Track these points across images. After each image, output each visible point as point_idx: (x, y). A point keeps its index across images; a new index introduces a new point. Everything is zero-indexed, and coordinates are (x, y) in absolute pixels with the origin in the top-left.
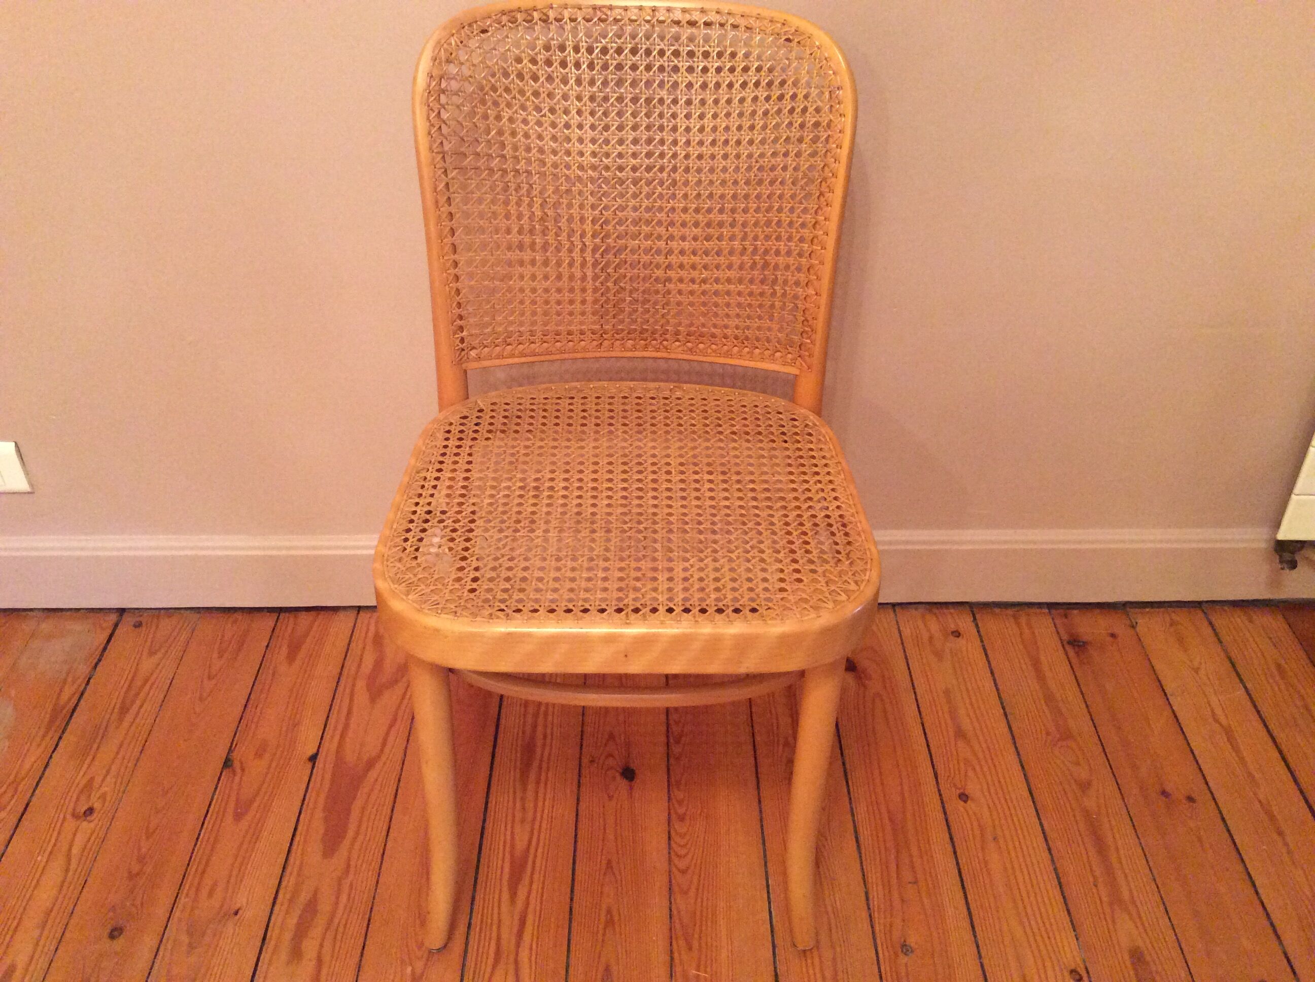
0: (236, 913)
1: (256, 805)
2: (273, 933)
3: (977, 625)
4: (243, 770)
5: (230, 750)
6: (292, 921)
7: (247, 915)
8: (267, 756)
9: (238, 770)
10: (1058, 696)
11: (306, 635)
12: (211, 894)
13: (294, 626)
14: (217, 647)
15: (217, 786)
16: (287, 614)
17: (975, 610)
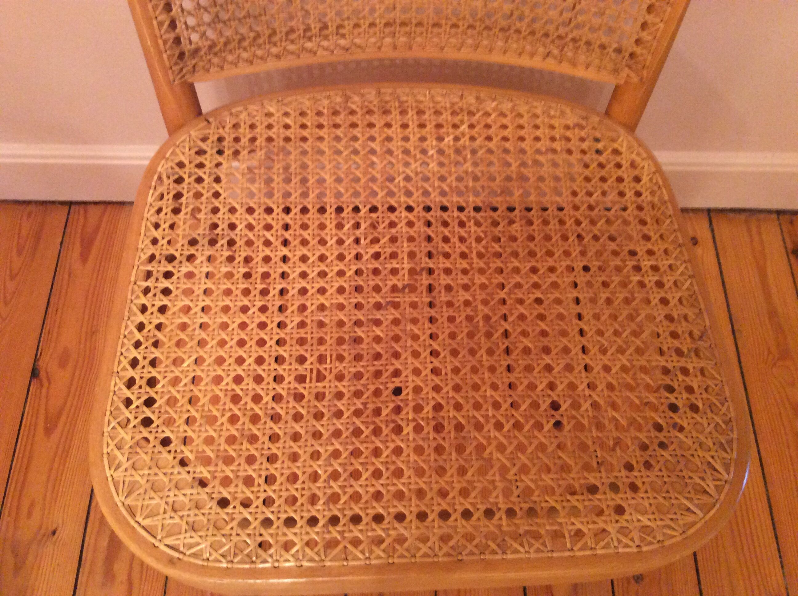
0: (54, 533)
1: (63, 418)
2: (88, 555)
3: (712, 231)
4: (49, 380)
5: (36, 360)
6: (104, 542)
7: (63, 534)
8: (70, 365)
9: (45, 382)
10: (780, 310)
11: (97, 230)
12: (30, 514)
13: (86, 218)
14: (15, 243)
15: (27, 398)
16: (77, 207)
17: (712, 214)
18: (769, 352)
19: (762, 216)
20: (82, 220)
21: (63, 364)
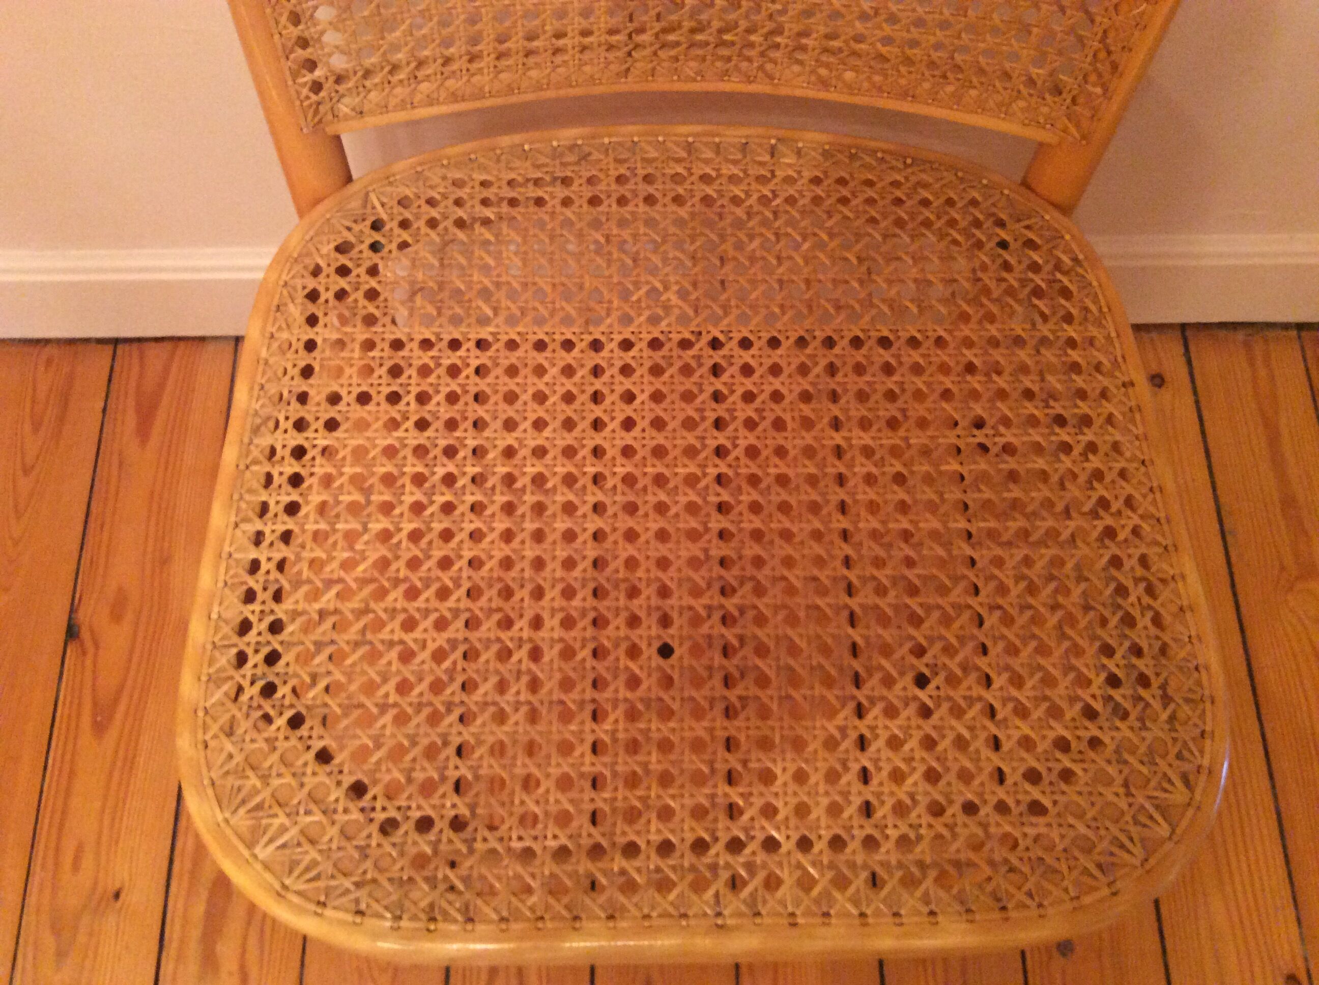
0: (117, 896)
1: (122, 708)
2: (174, 932)
3: (1189, 362)
4: (97, 645)
5: (73, 610)
6: (199, 909)
7: (132, 898)
8: (129, 616)
9: (89, 644)
11: (161, 386)
12: (76, 865)
13: (142, 365)
14: (28, 410)
15: (61, 673)
16: (127, 347)
17: (1188, 333)
18: (1283, 568)
19: (1271, 334)
20: (136, 369)
21: (117, 616)
